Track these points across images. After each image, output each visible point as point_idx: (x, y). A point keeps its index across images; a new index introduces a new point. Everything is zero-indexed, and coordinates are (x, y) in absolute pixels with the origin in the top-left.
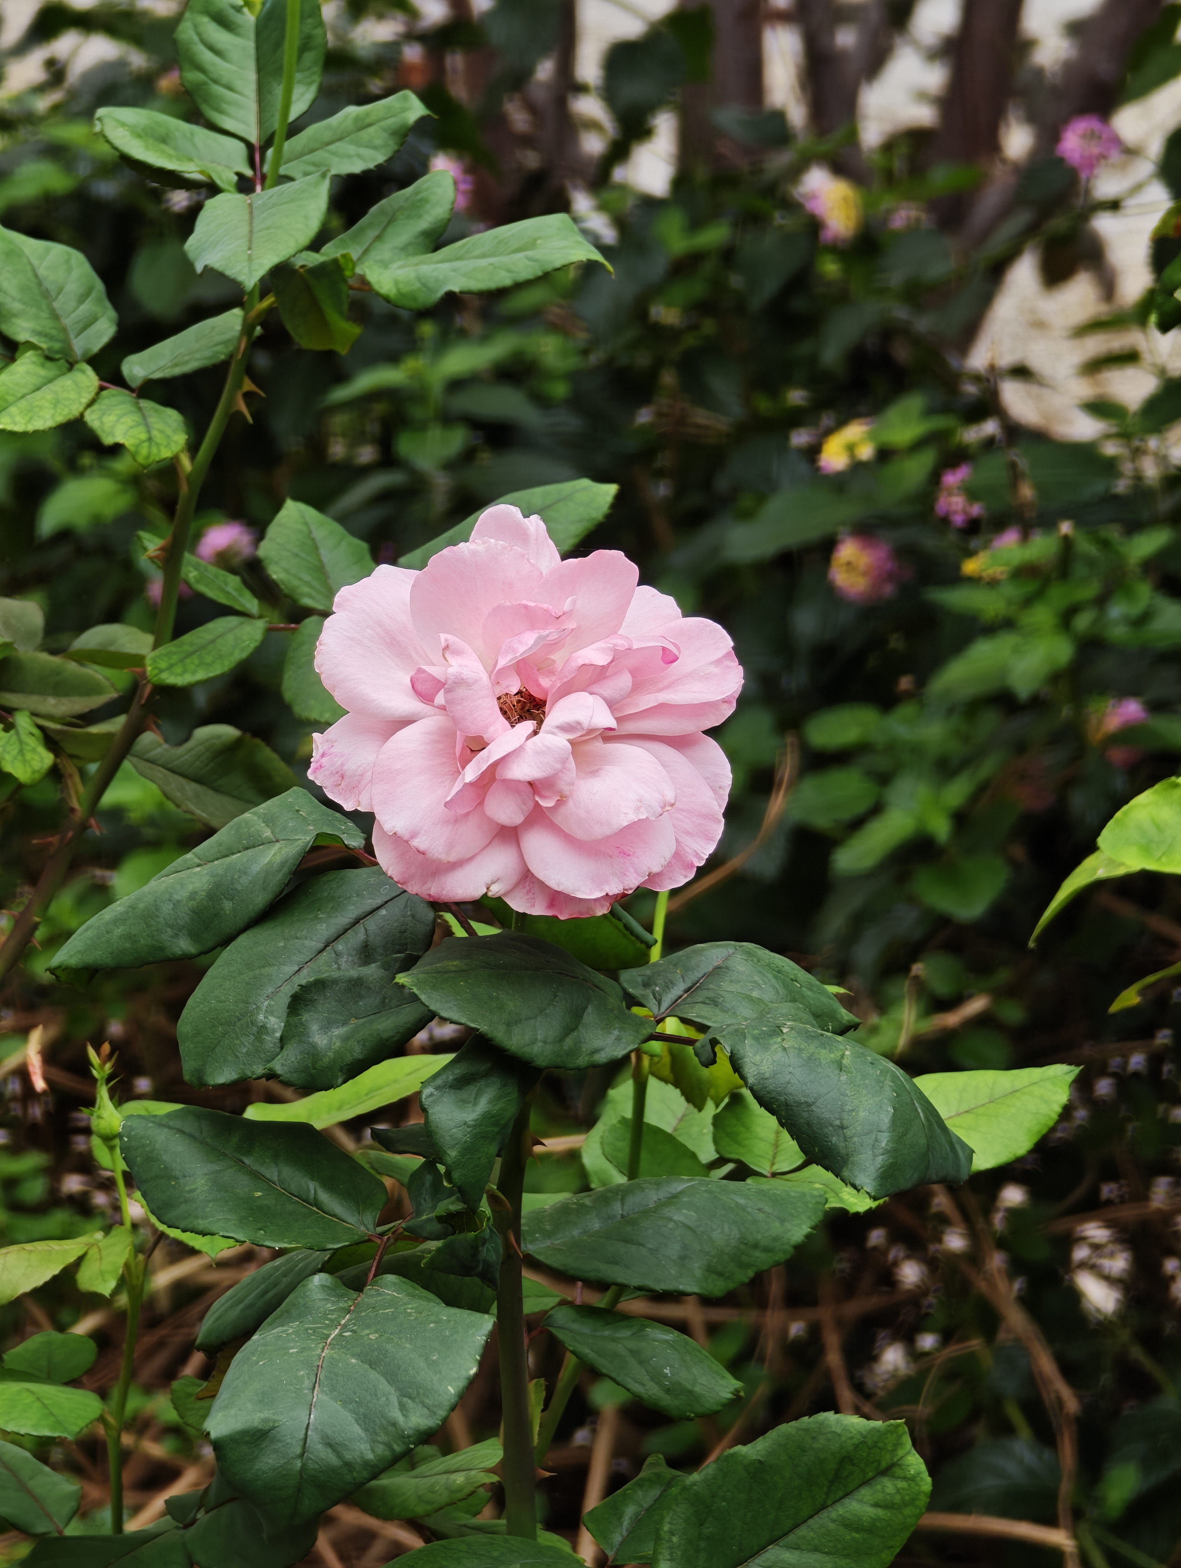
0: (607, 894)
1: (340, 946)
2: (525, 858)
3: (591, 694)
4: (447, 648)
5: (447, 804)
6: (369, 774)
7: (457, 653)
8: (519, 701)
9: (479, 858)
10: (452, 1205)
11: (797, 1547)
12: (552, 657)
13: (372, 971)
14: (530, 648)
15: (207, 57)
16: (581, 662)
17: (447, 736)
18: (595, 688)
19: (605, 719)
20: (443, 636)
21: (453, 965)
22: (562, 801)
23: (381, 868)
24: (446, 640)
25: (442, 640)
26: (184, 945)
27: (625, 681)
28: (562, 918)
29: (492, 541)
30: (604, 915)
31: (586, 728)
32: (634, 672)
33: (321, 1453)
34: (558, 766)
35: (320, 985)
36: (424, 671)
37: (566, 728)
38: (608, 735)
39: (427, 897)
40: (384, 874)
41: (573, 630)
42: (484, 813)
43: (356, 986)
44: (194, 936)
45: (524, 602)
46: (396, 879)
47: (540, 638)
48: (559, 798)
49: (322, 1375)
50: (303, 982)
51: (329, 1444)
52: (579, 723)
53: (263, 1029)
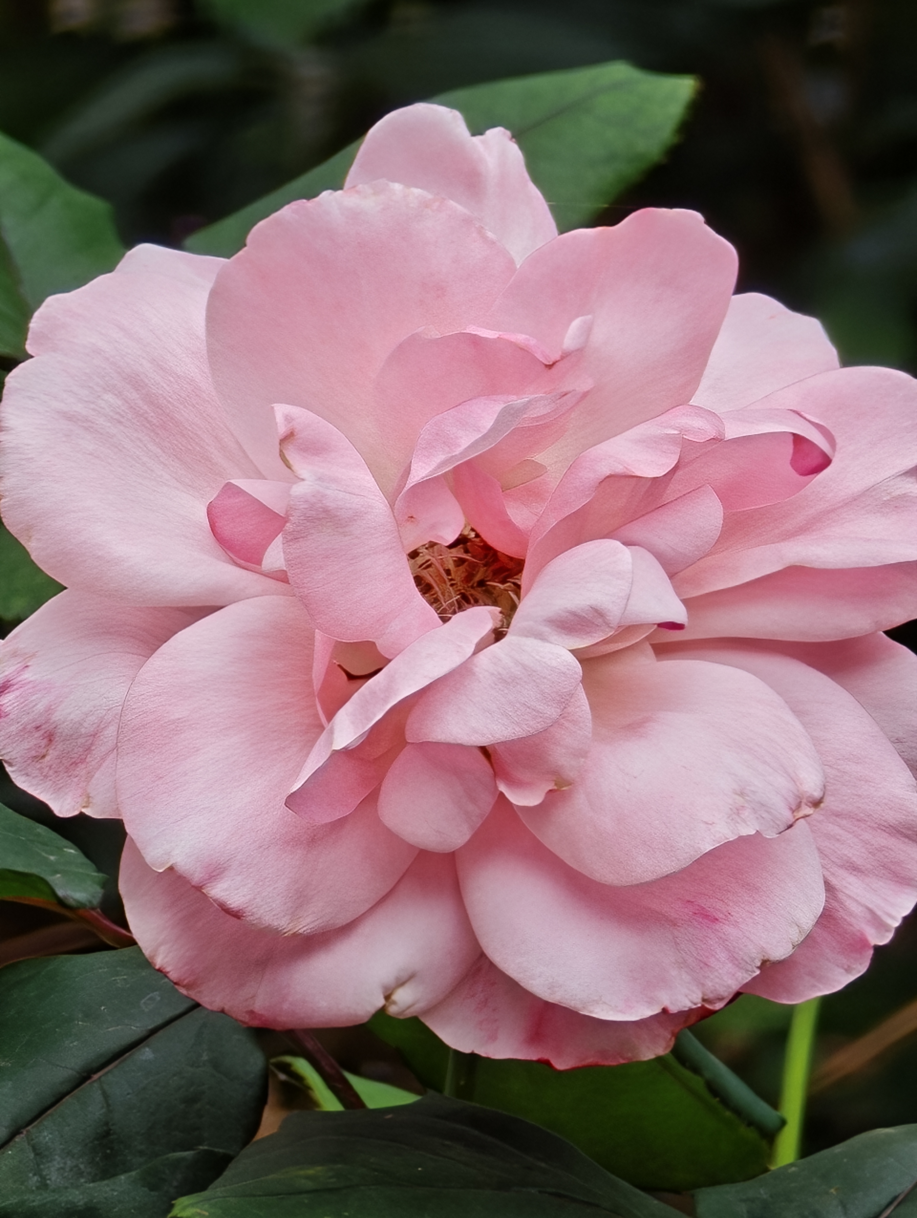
0: (665, 1011)
1: (45, 1133)
2: (475, 925)
3: (627, 543)
4: (288, 438)
5: (292, 801)
6: (111, 731)
7: (315, 449)
8: (460, 562)
9: (365, 929)
12: (540, 458)
13: (121, 1192)
14: (484, 438)
16: (605, 470)
17: (291, 641)
18: (636, 531)
19: (660, 603)
20: (281, 410)
21: (308, 1177)
22: (559, 794)
23: (140, 949)
24: (288, 419)
25: (279, 418)
27: (707, 515)
28: (560, 1065)
29: (397, 187)
30: (659, 1059)
31: (614, 624)
32: (728, 494)
34: (552, 712)
36: (239, 492)
37: (569, 624)
38: (667, 640)
39: (246, 1018)
40: (147, 964)
41: (585, 395)
42: (378, 821)
45: (473, 330)
46: (174, 975)
47: (508, 413)
48: (552, 786)
52: (598, 613)
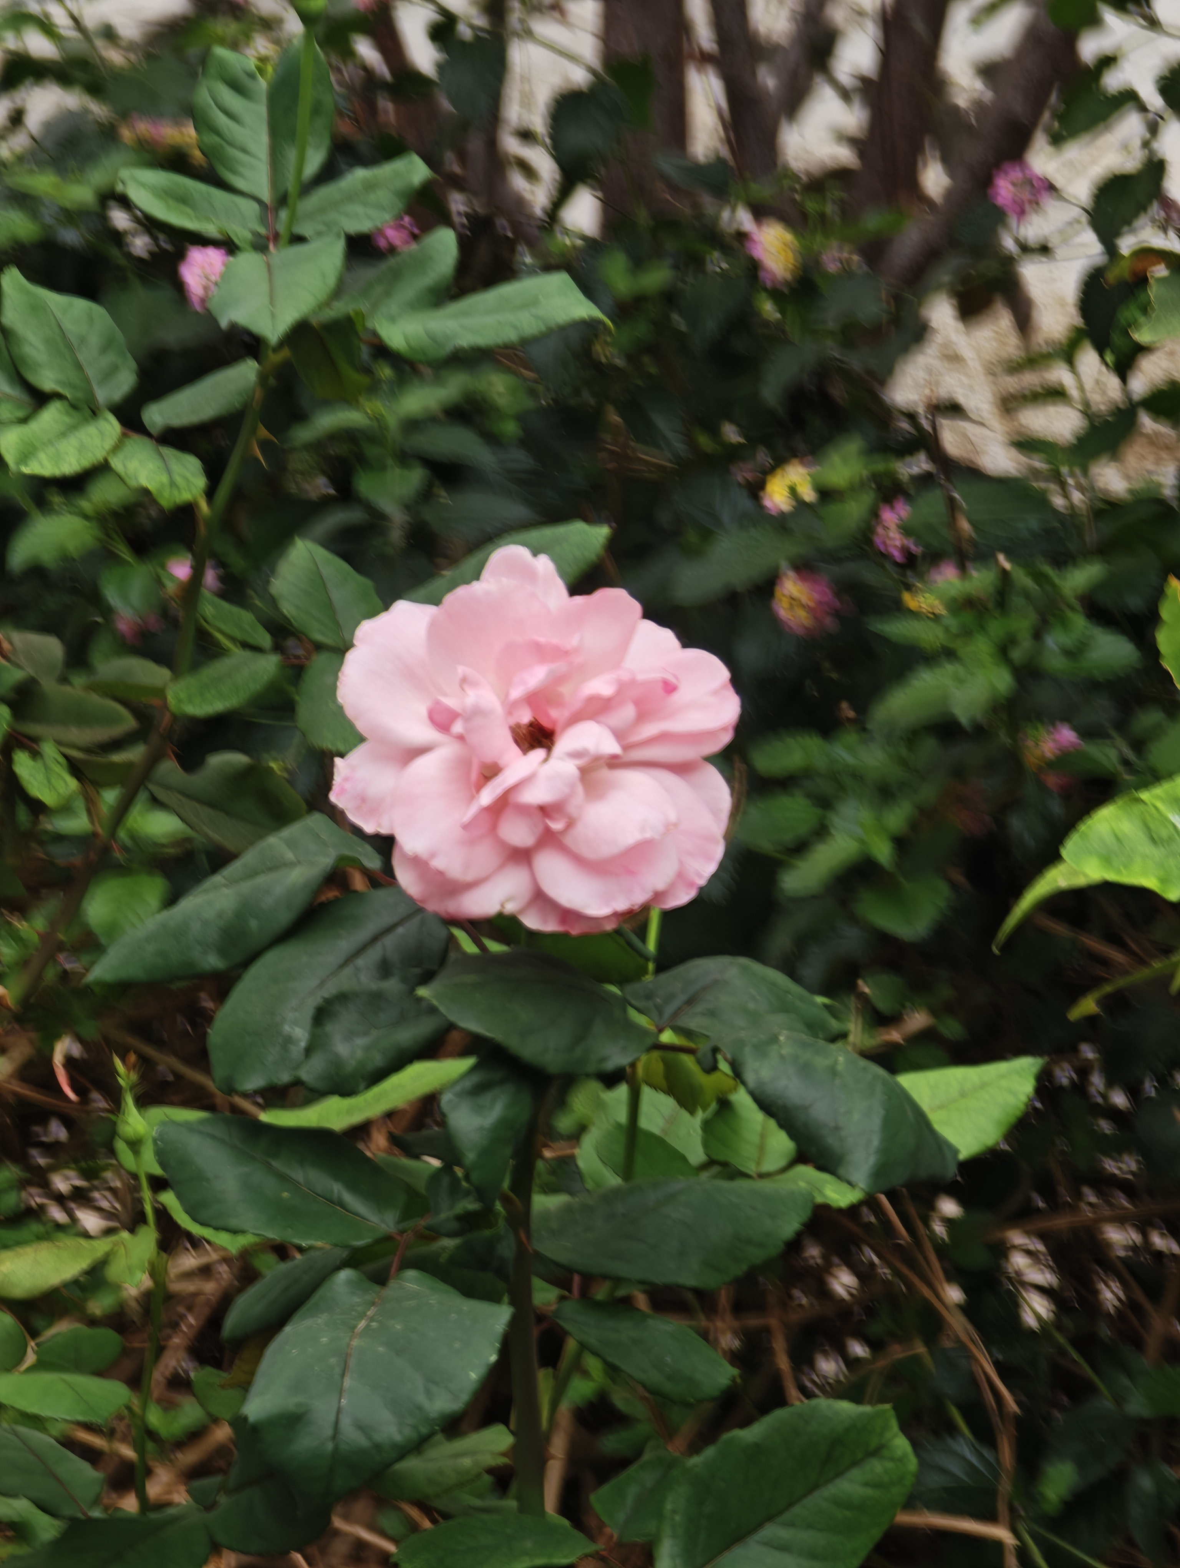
0: (615, 911)
1: (360, 962)
2: (537, 878)
3: (597, 723)
4: (464, 680)
5: (464, 827)
6: (390, 798)
7: (474, 684)
8: (530, 731)
9: (493, 878)
10: (471, 1205)
11: (792, 1525)
12: (563, 690)
13: (393, 985)
14: (541, 681)
15: (222, 120)
16: (588, 693)
17: (463, 764)
18: (602, 718)
19: (611, 747)
20: (460, 669)
21: (469, 979)
22: (571, 824)
23: (400, 887)
24: (464, 672)
25: (460, 672)
26: (213, 961)
27: (628, 712)
28: (573, 934)
29: (504, 579)
30: (613, 931)
31: (594, 755)
32: (637, 703)
33: (352, 1436)
34: (567, 792)
35: (342, 998)
36: (441, 703)
37: (575, 755)
38: (614, 762)
39: (445, 915)
40: (404, 892)
41: (580, 664)
42: (497, 835)
43: (376, 999)
44: (222, 952)
45: (535, 638)
46: (415, 898)
47: (551, 672)
48: (569, 821)
49: (352, 1362)
50: (326, 995)
51: (361, 1427)
52: (587, 750)
53: (289, 1040)
